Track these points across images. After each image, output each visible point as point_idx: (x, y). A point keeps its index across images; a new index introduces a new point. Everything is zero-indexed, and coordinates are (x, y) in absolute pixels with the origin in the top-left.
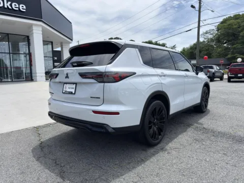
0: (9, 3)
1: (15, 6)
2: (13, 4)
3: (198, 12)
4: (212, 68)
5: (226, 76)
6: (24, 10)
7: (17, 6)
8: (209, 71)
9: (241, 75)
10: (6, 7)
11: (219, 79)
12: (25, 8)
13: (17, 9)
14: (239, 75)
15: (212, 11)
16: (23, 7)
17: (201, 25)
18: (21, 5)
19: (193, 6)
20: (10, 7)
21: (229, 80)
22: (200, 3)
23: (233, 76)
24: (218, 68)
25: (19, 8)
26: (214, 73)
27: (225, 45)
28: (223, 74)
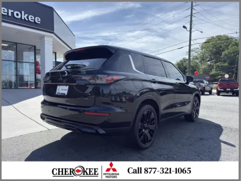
0: (26, 15)
1: (31, 18)
2: (30, 16)
3: (189, 32)
4: (203, 82)
5: (214, 91)
6: (39, 23)
7: (33, 18)
8: (200, 85)
9: (229, 89)
10: (23, 18)
11: (208, 93)
12: (40, 20)
13: (33, 21)
14: (228, 89)
15: (201, 32)
16: (38, 20)
17: (192, 44)
18: (36, 18)
19: (184, 27)
20: (27, 19)
21: (218, 93)
22: (191, 25)
23: (223, 90)
24: (208, 83)
25: (35, 20)
26: (204, 88)
27: (209, 63)
28: (212, 89)
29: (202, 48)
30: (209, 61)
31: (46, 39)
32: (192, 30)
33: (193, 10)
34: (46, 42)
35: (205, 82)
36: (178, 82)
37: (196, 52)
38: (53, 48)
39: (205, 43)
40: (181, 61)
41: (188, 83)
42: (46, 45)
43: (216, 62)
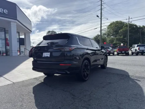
3: (100, 19)
4: (109, 48)
5: (116, 53)
6: (7, 13)
7: (3, 10)
8: (107, 50)
9: (124, 52)
11: (112, 54)
12: (7, 11)
13: (3, 12)
14: (123, 52)
15: (107, 19)
16: (6, 11)
17: (102, 26)
18: (5, 10)
19: (97, 16)
21: (118, 54)
22: (101, 15)
23: (120, 52)
24: (112, 48)
25: (4, 11)
26: (110, 51)
28: (114, 52)
29: (108, 28)
30: (112, 36)
31: (12, 23)
32: (102, 18)
33: (102, 6)
34: (12, 26)
35: (110, 48)
36: (97, 49)
37: (105, 31)
38: (17, 29)
39: (110, 25)
40: (96, 36)
41: (102, 49)
42: (12, 27)
43: (116, 36)
